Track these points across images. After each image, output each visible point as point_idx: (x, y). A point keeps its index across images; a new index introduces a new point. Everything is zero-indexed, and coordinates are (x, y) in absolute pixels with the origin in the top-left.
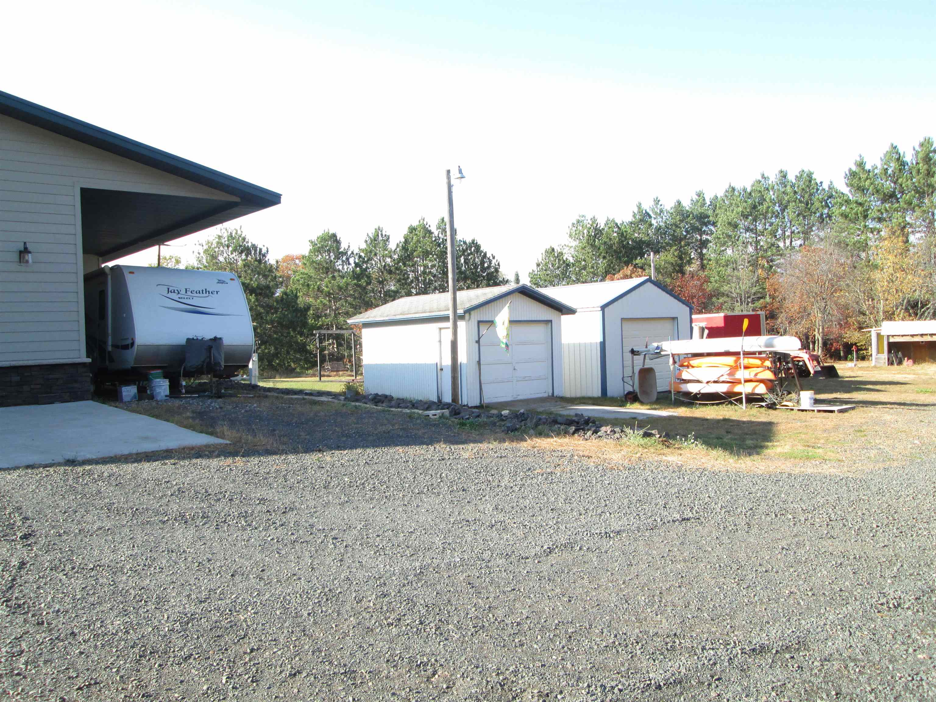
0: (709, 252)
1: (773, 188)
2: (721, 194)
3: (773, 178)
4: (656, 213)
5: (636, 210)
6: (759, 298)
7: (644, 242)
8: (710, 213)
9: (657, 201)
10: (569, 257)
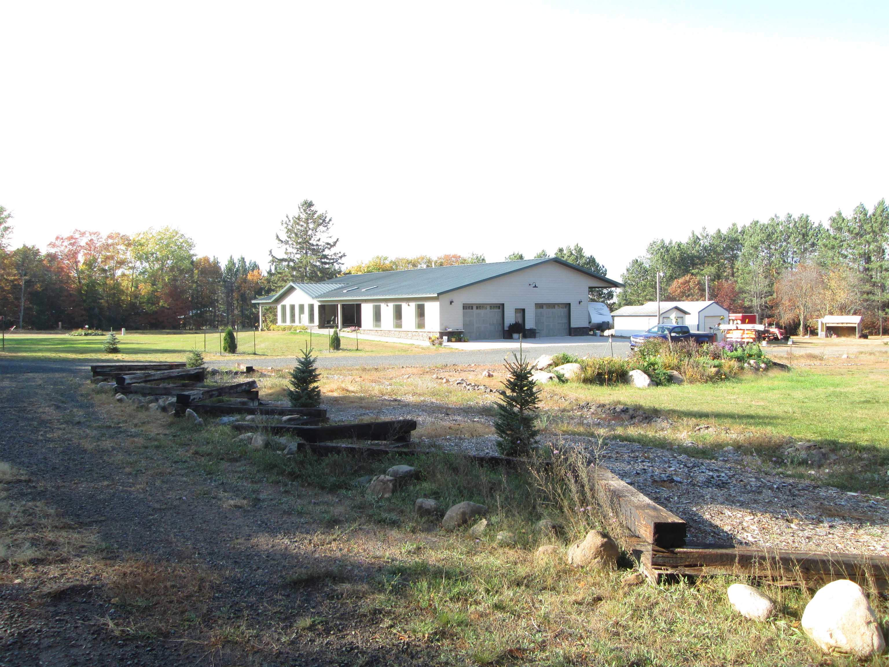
0: (738, 264)
1: (782, 224)
2: (748, 225)
3: (782, 218)
4: (703, 236)
5: (691, 235)
6: (768, 296)
7: (695, 257)
8: (740, 238)
9: (704, 229)
10: (647, 266)
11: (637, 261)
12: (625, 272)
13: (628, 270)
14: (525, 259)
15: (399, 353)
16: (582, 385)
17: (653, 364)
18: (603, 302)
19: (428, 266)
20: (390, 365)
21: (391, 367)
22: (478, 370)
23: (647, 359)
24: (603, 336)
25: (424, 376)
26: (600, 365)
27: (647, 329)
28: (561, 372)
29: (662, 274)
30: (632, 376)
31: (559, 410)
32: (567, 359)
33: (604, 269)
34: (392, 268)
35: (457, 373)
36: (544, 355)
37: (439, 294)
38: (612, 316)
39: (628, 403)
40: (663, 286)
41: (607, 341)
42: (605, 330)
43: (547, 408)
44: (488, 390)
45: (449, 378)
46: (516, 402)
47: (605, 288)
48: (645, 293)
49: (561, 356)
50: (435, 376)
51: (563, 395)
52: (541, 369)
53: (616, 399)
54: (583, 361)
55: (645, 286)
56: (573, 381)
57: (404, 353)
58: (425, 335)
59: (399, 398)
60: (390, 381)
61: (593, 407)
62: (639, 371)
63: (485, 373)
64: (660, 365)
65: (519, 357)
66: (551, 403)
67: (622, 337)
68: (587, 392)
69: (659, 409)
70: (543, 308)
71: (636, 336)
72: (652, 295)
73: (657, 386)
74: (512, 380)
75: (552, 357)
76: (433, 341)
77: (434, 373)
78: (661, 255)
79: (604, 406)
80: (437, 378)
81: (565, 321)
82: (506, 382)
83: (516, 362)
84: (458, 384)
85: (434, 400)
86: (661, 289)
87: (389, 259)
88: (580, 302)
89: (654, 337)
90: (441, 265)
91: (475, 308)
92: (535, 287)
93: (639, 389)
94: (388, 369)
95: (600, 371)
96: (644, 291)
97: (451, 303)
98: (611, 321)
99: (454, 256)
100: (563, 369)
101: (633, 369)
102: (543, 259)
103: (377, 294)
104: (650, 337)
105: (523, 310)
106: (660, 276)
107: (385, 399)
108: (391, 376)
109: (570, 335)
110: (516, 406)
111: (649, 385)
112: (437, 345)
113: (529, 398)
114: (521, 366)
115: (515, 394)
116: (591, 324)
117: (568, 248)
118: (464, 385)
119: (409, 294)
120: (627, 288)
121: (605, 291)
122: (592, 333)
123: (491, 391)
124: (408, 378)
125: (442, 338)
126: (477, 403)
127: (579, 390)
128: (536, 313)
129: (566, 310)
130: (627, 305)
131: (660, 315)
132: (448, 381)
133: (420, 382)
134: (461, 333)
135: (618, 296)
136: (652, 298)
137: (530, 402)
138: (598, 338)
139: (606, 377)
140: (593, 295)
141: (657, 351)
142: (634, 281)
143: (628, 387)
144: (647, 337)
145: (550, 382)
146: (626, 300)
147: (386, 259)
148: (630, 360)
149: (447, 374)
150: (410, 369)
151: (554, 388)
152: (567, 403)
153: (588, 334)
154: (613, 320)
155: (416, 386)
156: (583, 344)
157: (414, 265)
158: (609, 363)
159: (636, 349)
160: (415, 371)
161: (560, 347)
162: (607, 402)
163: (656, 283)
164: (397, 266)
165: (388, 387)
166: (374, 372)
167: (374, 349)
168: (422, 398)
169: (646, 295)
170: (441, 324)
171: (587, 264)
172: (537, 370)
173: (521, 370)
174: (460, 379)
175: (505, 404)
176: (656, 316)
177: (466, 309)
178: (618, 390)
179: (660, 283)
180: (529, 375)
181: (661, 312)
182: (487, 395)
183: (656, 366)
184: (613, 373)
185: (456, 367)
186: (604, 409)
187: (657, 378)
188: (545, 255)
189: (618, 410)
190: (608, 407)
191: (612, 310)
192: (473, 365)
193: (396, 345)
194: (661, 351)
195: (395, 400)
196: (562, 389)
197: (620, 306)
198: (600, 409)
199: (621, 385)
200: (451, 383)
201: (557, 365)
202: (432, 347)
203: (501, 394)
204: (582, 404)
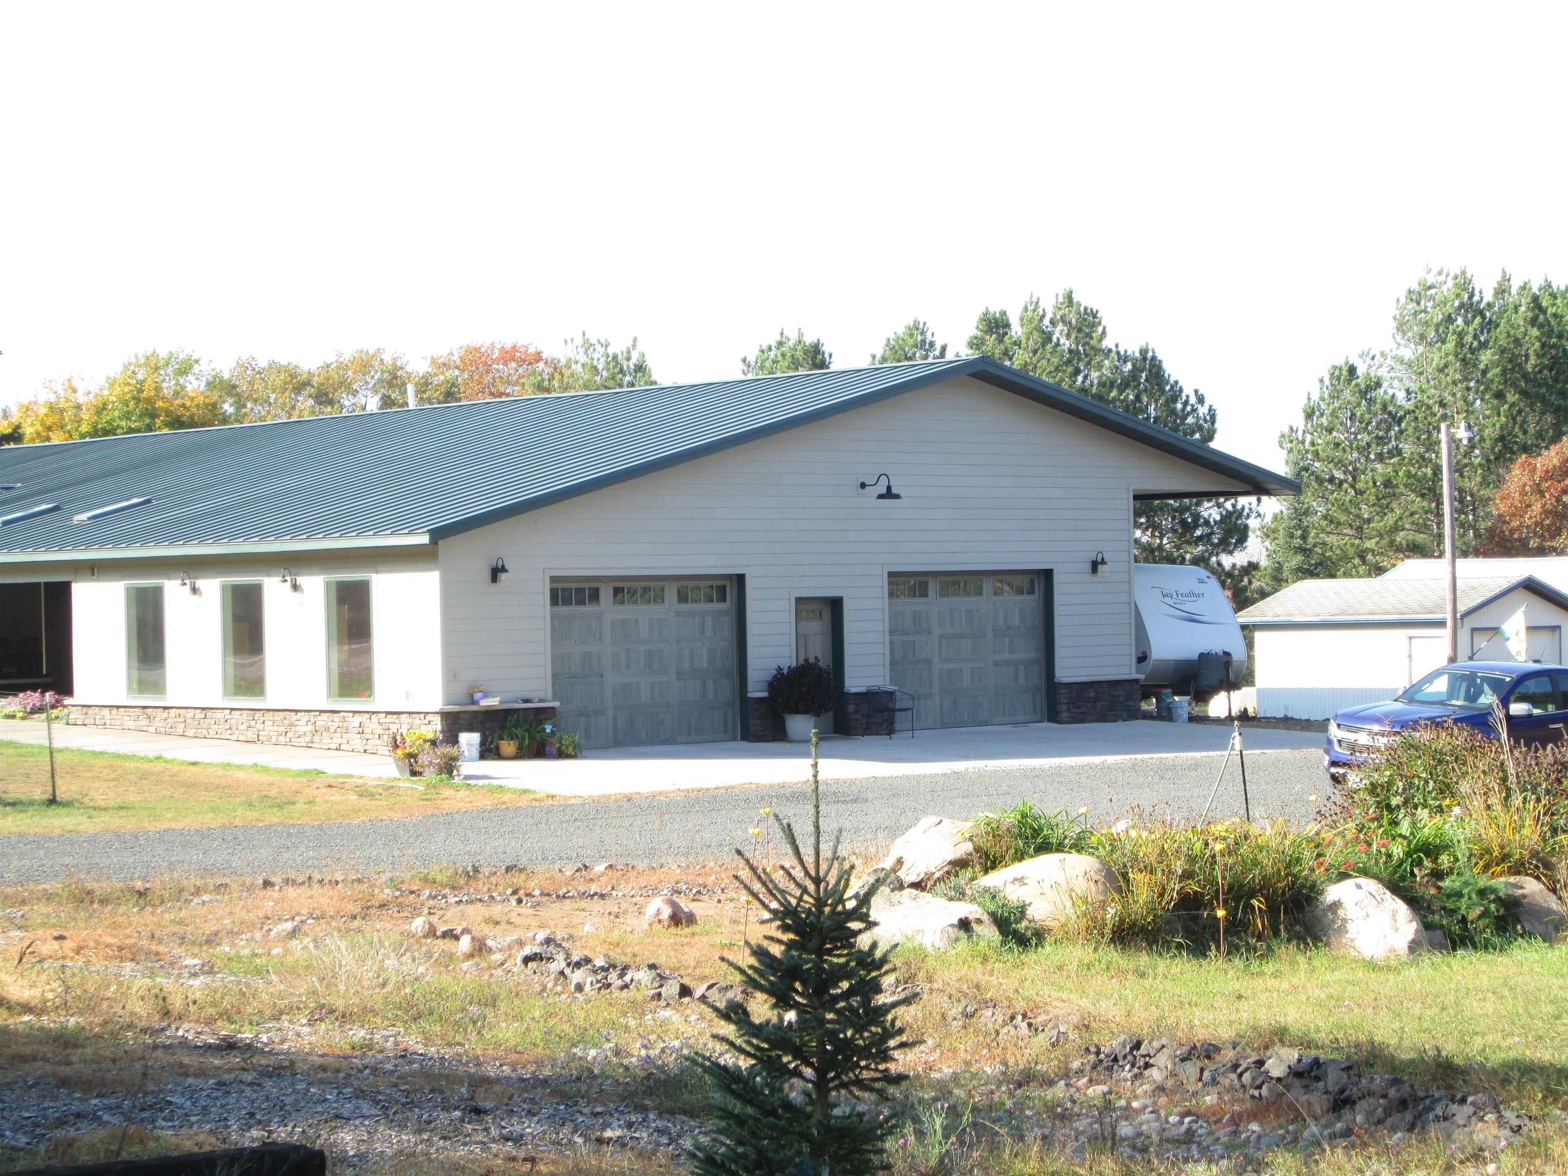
10: (1401, 396)
11: (1352, 370)
12: (1299, 422)
13: (1309, 415)
14: (836, 366)
15: (251, 815)
16: (1113, 955)
17: (1431, 850)
18: (1196, 561)
19: (387, 402)
20: (207, 872)
21: (211, 882)
22: (624, 889)
23: (1405, 828)
24: (1204, 719)
25: (366, 927)
26: (1192, 859)
27: (1401, 684)
28: (1014, 895)
29: (1462, 433)
30: (1336, 905)
31: (1004, 1078)
32: (1036, 832)
33: (1203, 411)
34: (212, 414)
35: (525, 910)
36: (928, 821)
37: (438, 534)
38: (1244, 627)
39: (1322, 1037)
40: (1467, 484)
41: (1222, 744)
42: (1215, 690)
43: (946, 1071)
44: (671, 989)
45: (487, 930)
46: (798, 1053)
47: (1209, 495)
48: (1390, 519)
49: (1011, 819)
50: (418, 924)
51: (1021, 1005)
52: (917, 885)
53: (1265, 1018)
54: (1114, 843)
55: (1387, 483)
56: (1067, 937)
57: (273, 817)
58: (373, 725)
59: (247, 1035)
60: (207, 953)
61: (1163, 1060)
62: (1371, 885)
63: (658, 906)
64: (1462, 852)
65: (803, 830)
66: (965, 1046)
67: (1288, 722)
68: (1132, 989)
69: (1459, 1061)
70: (924, 594)
71: (1352, 720)
72: (1422, 528)
73: (1454, 949)
74: (776, 950)
75: (967, 827)
76: (411, 756)
77: (416, 912)
78: (1460, 344)
79: (1209, 1051)
80: (431, 932)
81: (1027, 651)
82: (747, 960)
83: (789, 861)
84: (527, 960)
85: (413, 1042)
86: (1460, 496)
87: (205, 369)
88: (1095, 566)
89: (1436, 723)
90: (449, 395)
91: (606, 594)
92: (889, 494)
93: (1372, 966)
94: (197, 892)
95: (1193, 887)
96: (1384, 510)
97: (496, 572)
98: (1238, 653)
99: (510, 355)
100: (1021, 881)
101: (1343, 876)
102: (921, 366)
103: (143, 537)
104: (1414, 724)
105: (835, 605)
106: (1454, 442)
107: (184, 1044)
108: (211, 928)
109: (1053, 716)
110: (797, 1073)
111: (1414, 946)
112: (430, 775)
113: (859, 1029)
114: (817, 881)
115: (791, 1016)
116: (1149, 665)
117: (1033, 308)
118: (559, 963)
119: (294, 534)
120: (1309, 499)
121: (1210, 511)
122: (1150, 705)
123: (685, 991)
124: (293, 934)
125: (454, 741)
126: (617, 1052)
127: (1099, 981)
128: (894, 617)
129: (1031, 602)
130: (1308, 572)
131: (1460, 619)
132: (480, 948)
133: (348, 959)
134: (543, 714)
135: (1268, 533)
136: (1421, 538)
137: (864, 1052)
138: (1181, 728)
139: (1221, 913)
140: (1153, 526)
141: (1446, 789)
142: (1340, 464)
143: (1320, 958)
144: (1403, 724)
145: (963, 945)
146: (1304, 551)
147: (185, 369)
148: (1327, 835)
149: (476, 912)
150: (303, 891)
151: (977, 973)
152: (1041, 1041)
153: (1136, 714)
154: (1250, 645)
155: (329, 979)
156: (1111, 759)
157: (323, 398)
158: (1230, 851)
159: (1354, 779)
160: (325, 899)
161: (1008, 774)
162: (1226, 1034)
163: (1437, 470)
164: (240, 404)
165: (197, 982)
166: (129, 910)
167: (131, 798)
168: (358, 1034)
169: (1395, 529)
170: (451, 674)
171: (1124, 386)
172: (901, 887)
173: (820, 903)
174: (541, 936)
175: (744, 1063)
176: (1441, 624)
177: (567, 601)
178: (1276, 975)
179: (1458, 469)
180: (855, 925)
181: (1462, 608)
182: (667, 1013)
183: (1445, 860)
184: (1252, 894)
185: (519, 880)
186: (1210, 1066)
187: (1453, 912)
188: (926, 346)
189: (1276, 1068)
190: (1228, 1055)
191: (1241, 600)
192: (600, 868)
193: (241, 775)
194: (1464, 787)
195: (229, 1046)
196: (1016, 974)
197: (1278, 580)
198: (1191, 1069)
199: (1286, 951)
200: (497, 957)
201: (990, 862)
202: (407, 783)
203: (725, 1015)
204: (1112, 1044)
